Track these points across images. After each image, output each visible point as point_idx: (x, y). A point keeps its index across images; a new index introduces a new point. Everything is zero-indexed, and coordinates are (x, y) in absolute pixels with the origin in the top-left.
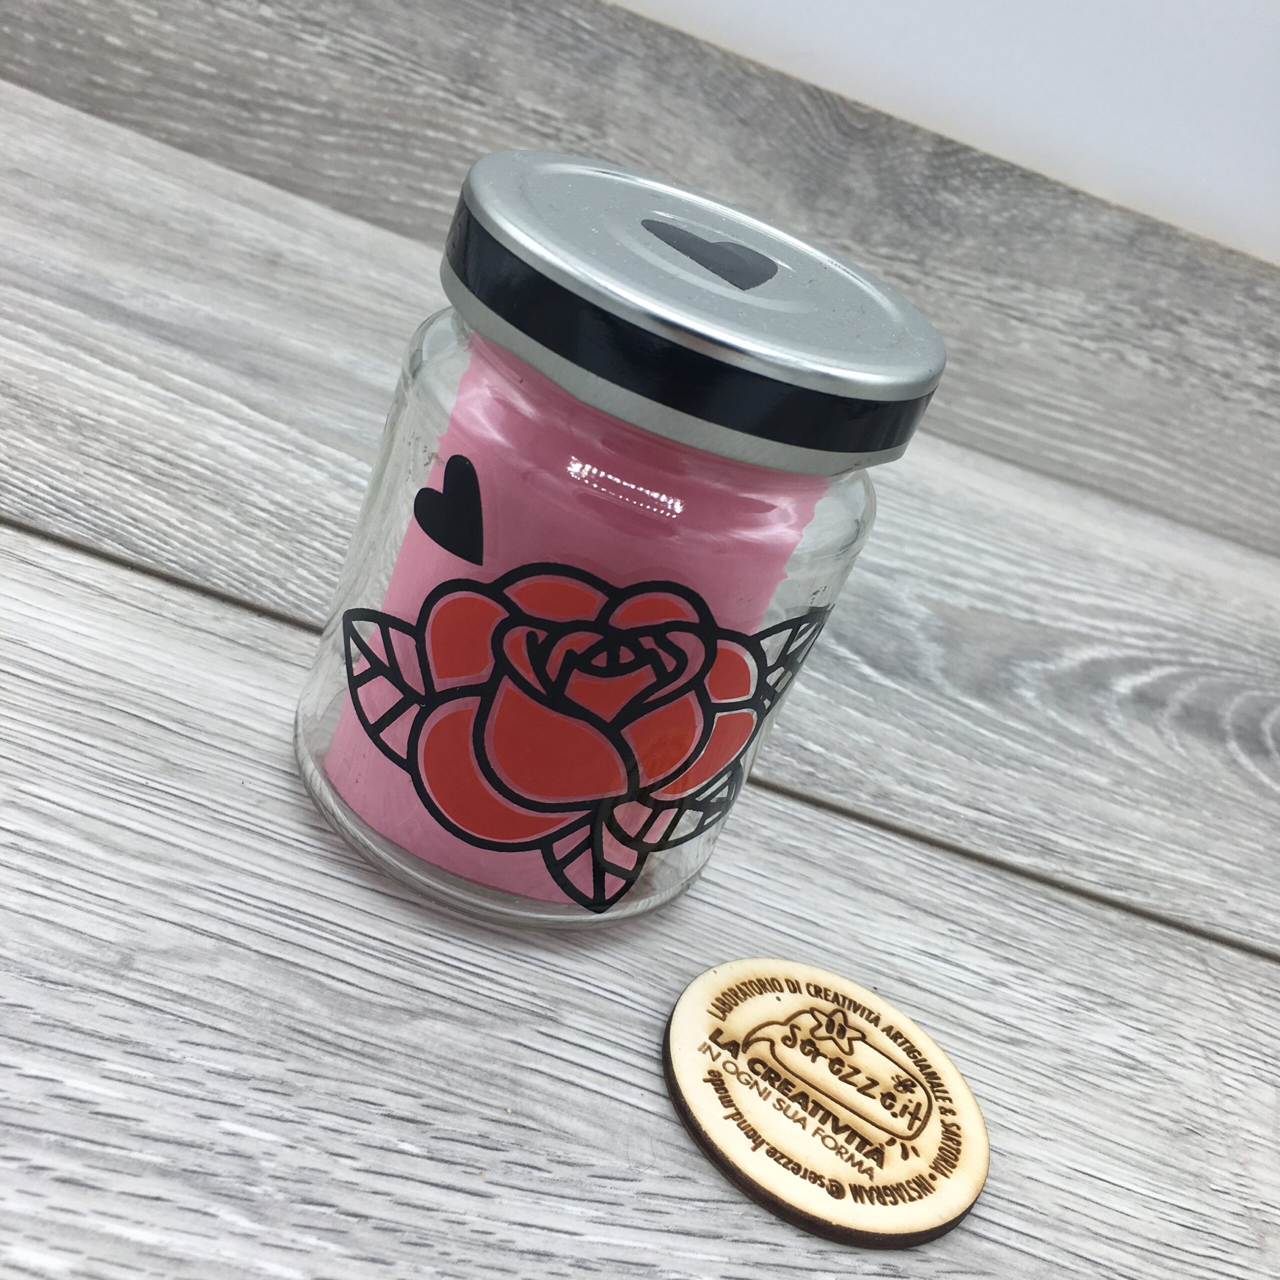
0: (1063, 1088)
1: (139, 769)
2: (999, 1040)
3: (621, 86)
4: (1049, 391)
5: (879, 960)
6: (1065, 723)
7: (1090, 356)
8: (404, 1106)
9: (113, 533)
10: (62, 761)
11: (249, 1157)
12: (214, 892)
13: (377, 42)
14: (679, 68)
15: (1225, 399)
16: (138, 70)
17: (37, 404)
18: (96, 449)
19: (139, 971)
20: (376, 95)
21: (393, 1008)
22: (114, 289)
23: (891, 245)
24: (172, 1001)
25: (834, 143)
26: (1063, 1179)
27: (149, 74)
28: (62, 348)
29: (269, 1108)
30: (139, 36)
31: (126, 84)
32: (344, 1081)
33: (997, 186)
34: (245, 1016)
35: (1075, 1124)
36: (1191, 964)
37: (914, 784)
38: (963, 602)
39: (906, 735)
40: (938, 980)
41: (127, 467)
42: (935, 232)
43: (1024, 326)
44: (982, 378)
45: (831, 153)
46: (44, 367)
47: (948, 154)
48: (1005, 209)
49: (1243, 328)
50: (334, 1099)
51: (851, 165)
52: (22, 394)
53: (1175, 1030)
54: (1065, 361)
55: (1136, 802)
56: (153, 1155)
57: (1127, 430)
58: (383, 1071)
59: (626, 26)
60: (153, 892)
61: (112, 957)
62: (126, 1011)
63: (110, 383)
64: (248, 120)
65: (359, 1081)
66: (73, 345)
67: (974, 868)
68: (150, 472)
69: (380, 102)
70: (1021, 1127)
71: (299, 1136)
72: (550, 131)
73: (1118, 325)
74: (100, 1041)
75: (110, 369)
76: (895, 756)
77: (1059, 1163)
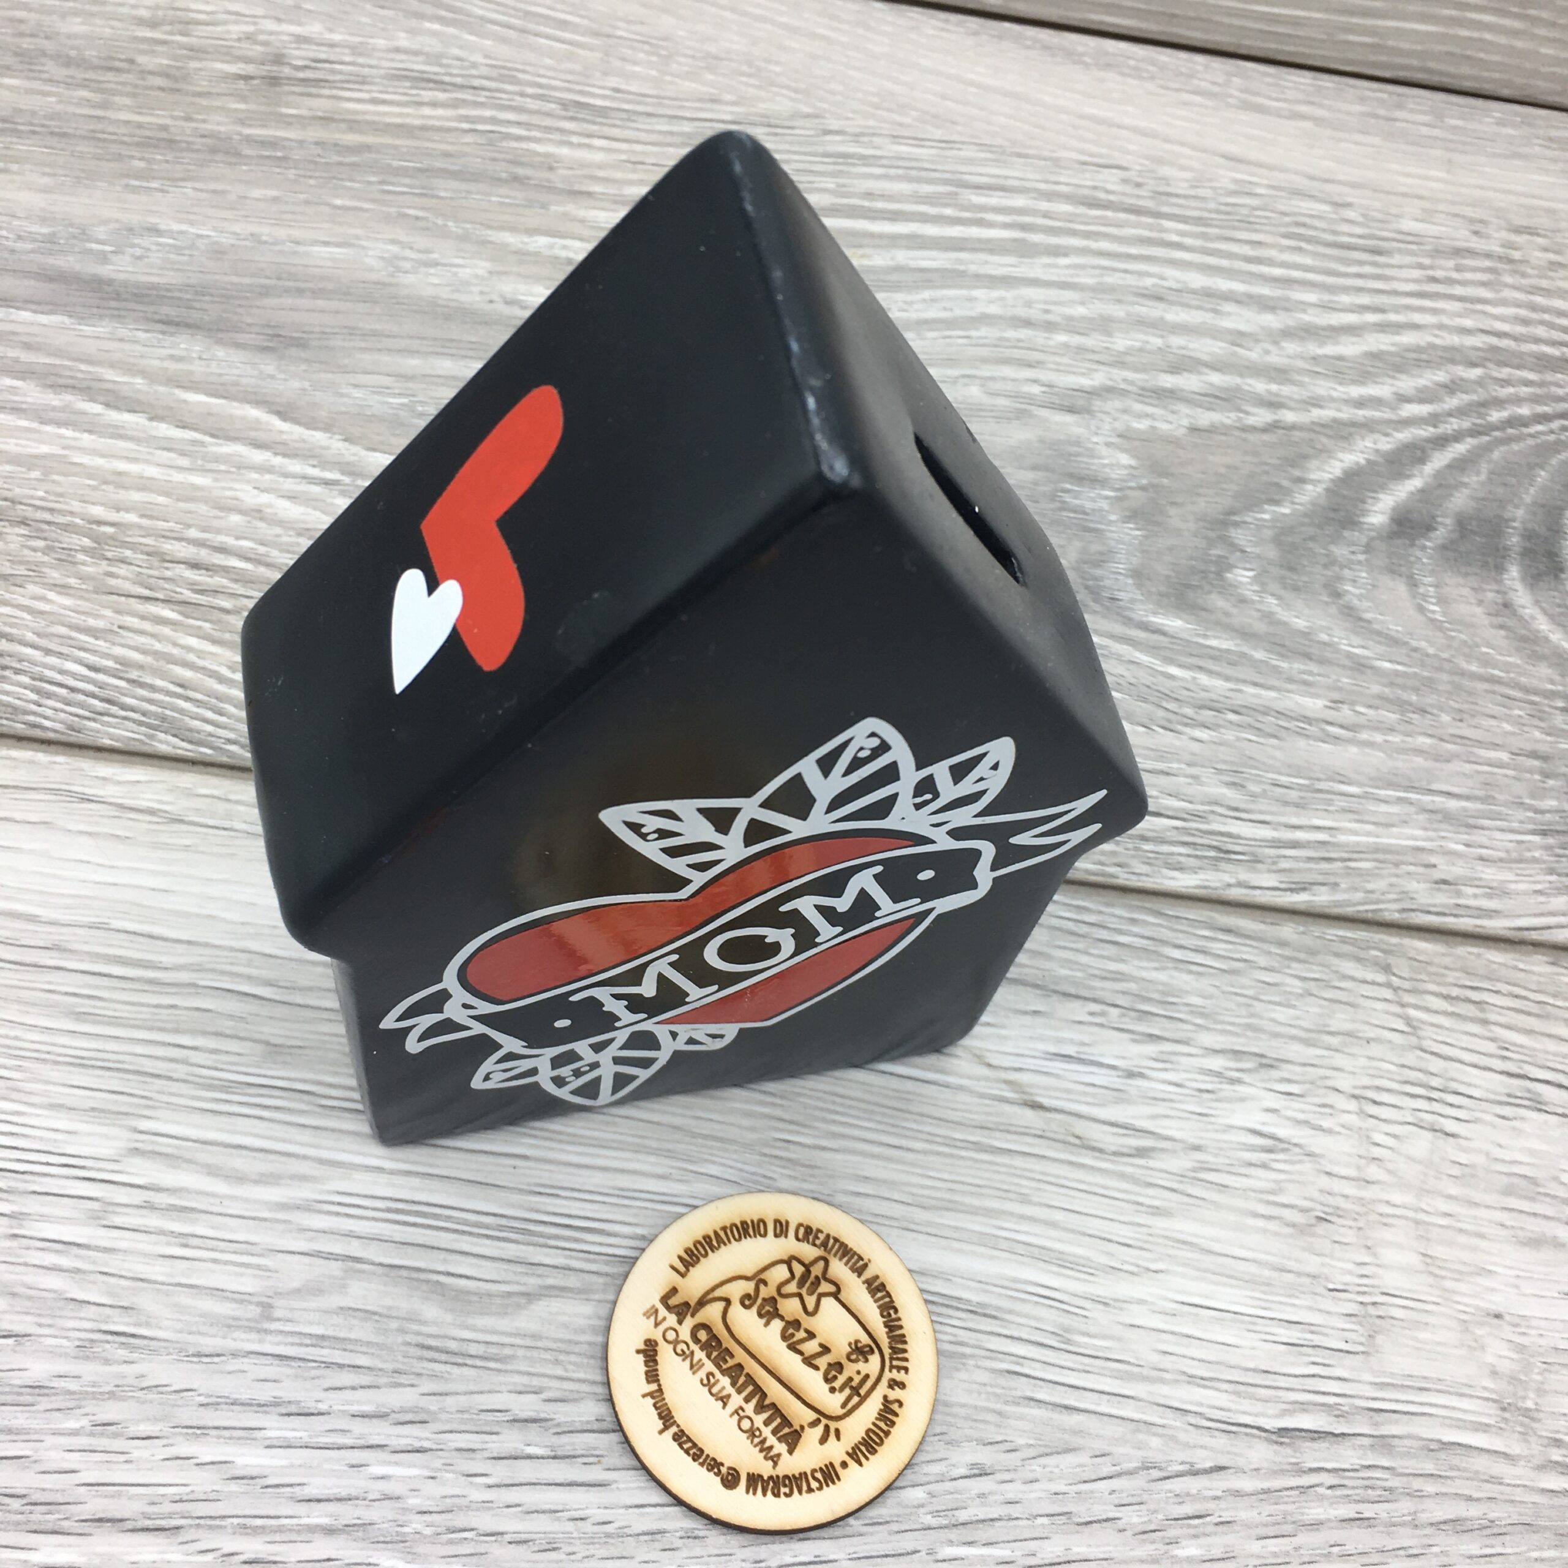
0: (1186, 1199)
1: (242, 1065)
2: (1123, 1155)
5: (1006, 1082)
6: (1285, 615)
8: (526, 1406)
9: (164, 719)
10: (170, 1078)
11: (398, 1498)
12: (333, 1203)
17: (49, 523)
18: (125, 578)
19: (279, 1320)
21: (509, 1294)
22: (94, 246)
24: (313, 1346)
26: (1168, 1318)
28: (54, 400)
29: (409, 1441)
32: (472, 1393)
34: (377, 1344)
35: (1191, 1244)
36: (1370, 976)
38: (1182, 420)
40: (1067, 1091)
41: (160, 596)
46: (44, 449)
50: (466, 1416)
52: (30, 513)
53: (1330, 1083)
55: (1354, 731)
56: (319, 1516)
58: (506, 1371)
60: (278, 1221)
61: (253, 1311)
62: (273, 1370)
63: (121, 444)
65: (486, 1388)
66: (66, 386)
67: (1131, 908)
68: (188, 595)
70: (1132, 1264)
71: (438, 1464)
74: (255, 1408)
75: (114, 416)
77: (1166, 1299)
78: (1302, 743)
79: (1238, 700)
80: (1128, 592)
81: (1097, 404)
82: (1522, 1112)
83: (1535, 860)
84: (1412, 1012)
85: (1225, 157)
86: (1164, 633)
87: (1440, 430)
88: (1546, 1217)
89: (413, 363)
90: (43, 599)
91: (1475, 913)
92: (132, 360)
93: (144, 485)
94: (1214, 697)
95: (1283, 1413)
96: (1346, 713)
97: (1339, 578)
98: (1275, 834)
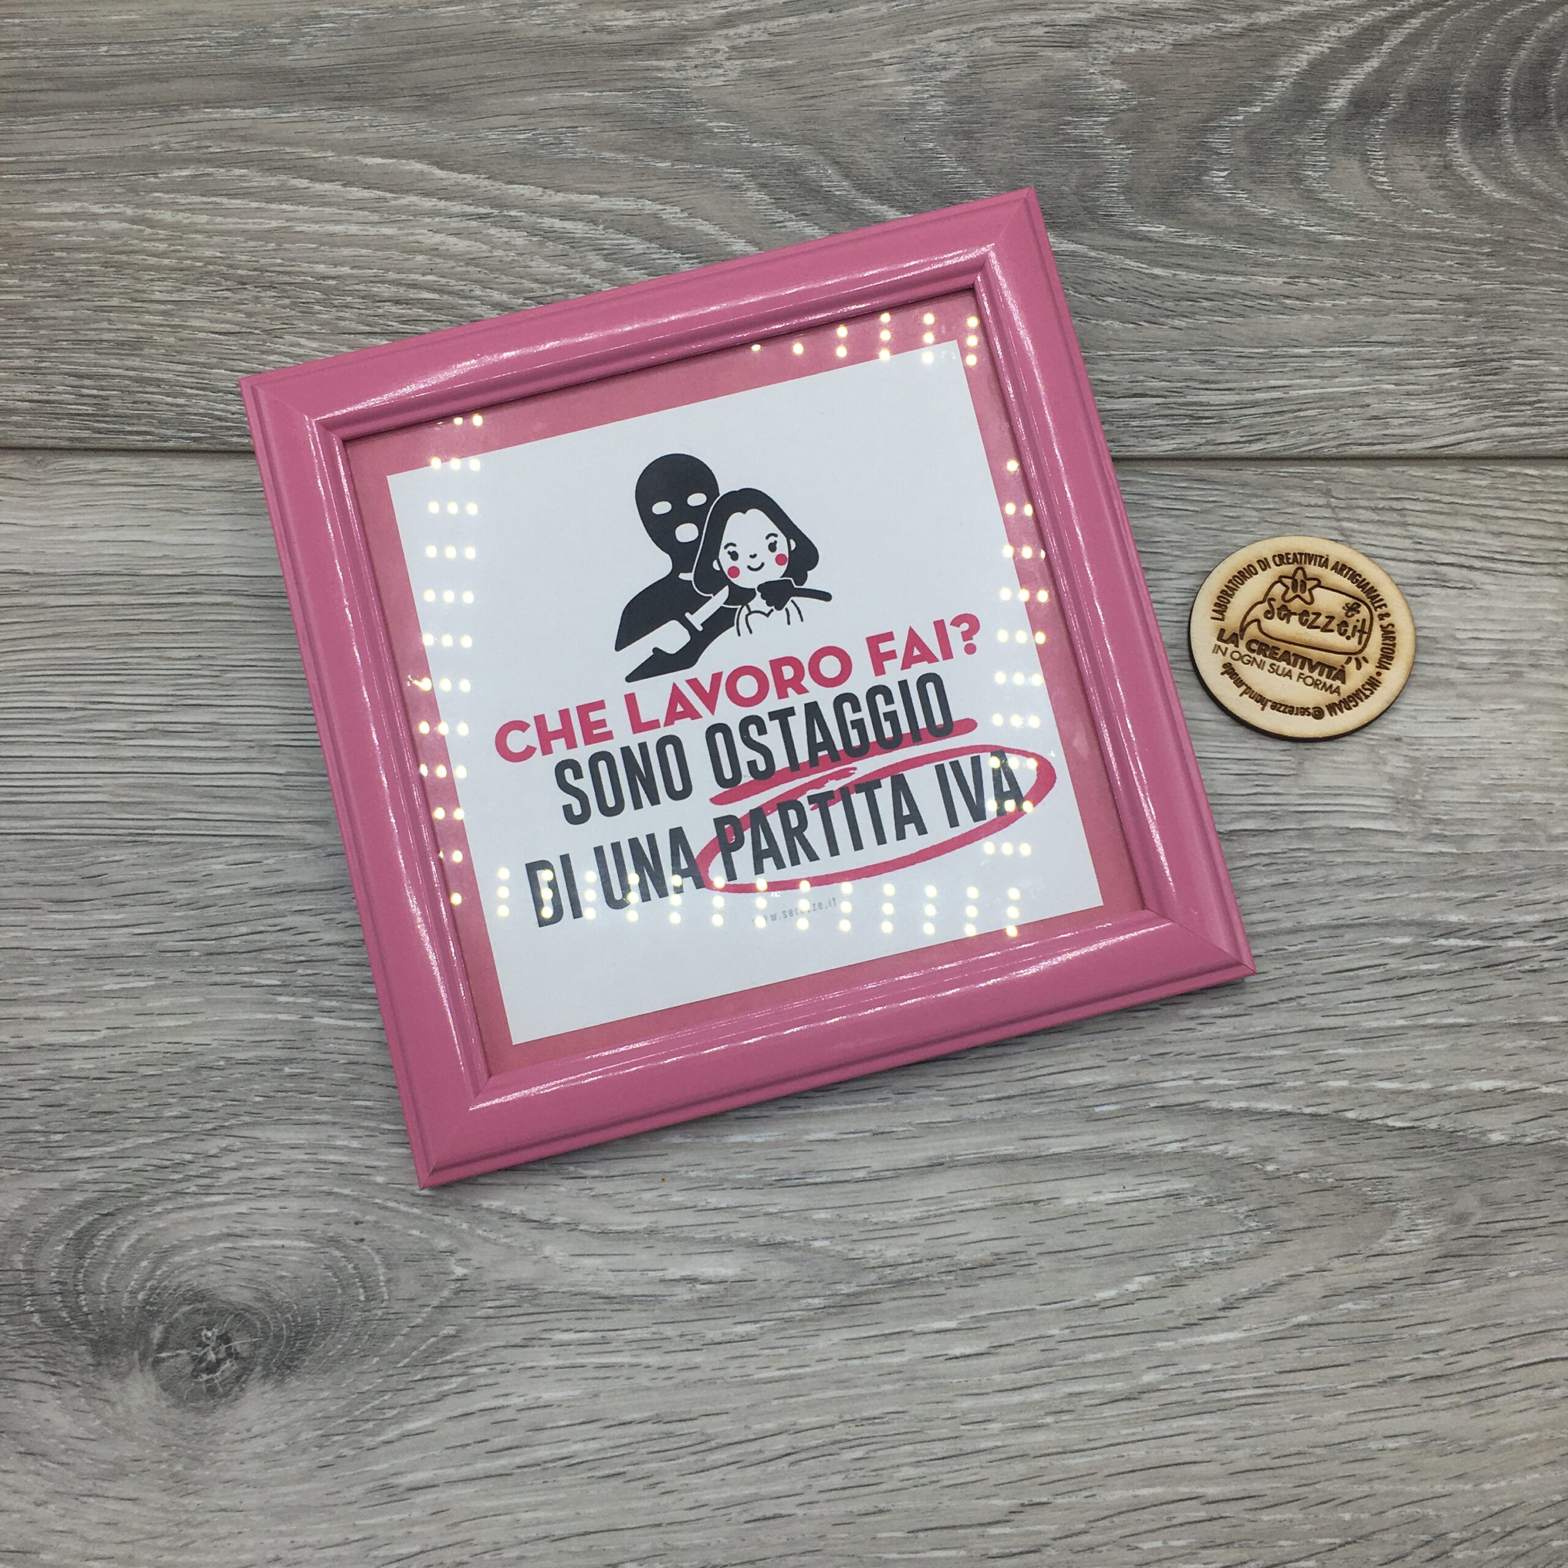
6: (1253, 206)
18: (349, 319)
22: (275, 41)
36: (1313, 502)
41: (376, 329)
46: (274, 224)
52: (274, 278)
55: (1308, 301)
63: (327, 210)
66: (280, 168)
68: (394, 326)
75: (319, 187)
79: (1211, 288)
81: (1093, 35)
82: (1429, 589)
83: (1453, 389)
84: (1345, 524)
86: (1150, 240)
87: (1398, 8)
88: (1442, 665)
89: (531, 100)
90: (300, 345)
91: (1400, 439)
92: (322, 137)
93: (350, 241)
94: (1190, 288)
95: (1235, 821)
97: (1300, 165)
98: (1238, 398)
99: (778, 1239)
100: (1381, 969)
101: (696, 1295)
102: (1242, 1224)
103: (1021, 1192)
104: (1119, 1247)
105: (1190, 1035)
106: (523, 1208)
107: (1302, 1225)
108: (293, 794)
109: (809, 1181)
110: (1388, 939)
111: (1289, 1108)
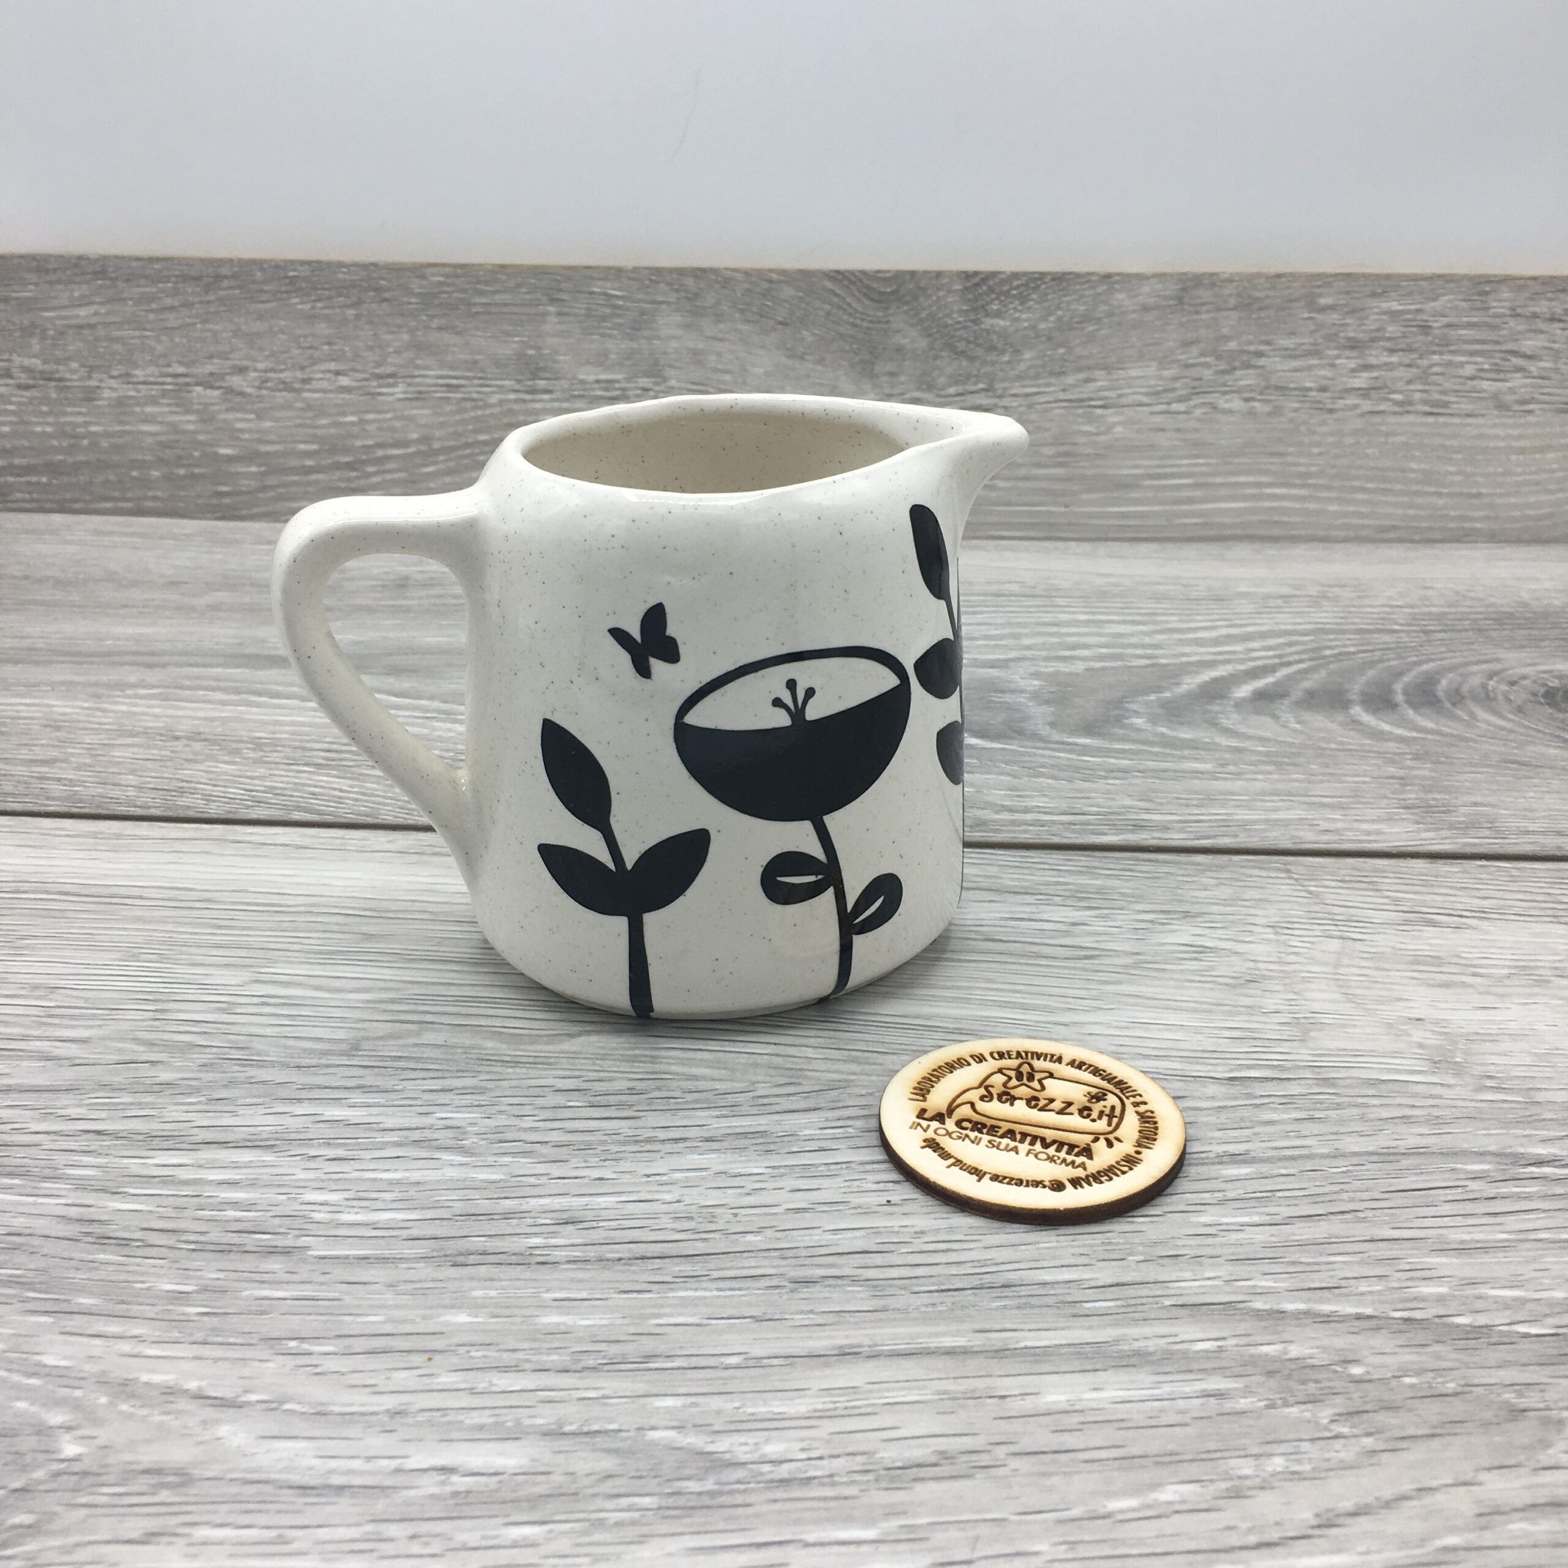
0: (1132, 977)
1: (344, 943)
2: (1073, 959)
3: (665, 332)
4: (1157, 462)
6: (1174, 734)
7: (1184, 416)
8: (568, 1084)
9: (298, 807)
10: (287, 950)
11: (458, 1127)
12: (412, 999)
13: (444, 373)
14: (710, 299)
15: (1331, 411)
16: (253, 469)
17: (223, 740)
18: (276, 757)
19: (363, 1050)
20: (458, 417)
21: (555, 1035)
23: (957, 383)
24: (391, 1061)
25: (871, 313)
27: (263, 469)
28: (234, 698)
29: (469, 1102)
30: (248, 440)
31: (246, 484)
32: (523, 1079)
33: (1034, 296)
34: (445, 1059)
35: (1139, 996)
36: (1274, 875)
37: (1011, 810)
38: (1080, 667)
39: (1009, 778)
40: (1021, 933)
41: (300, 762)
42: (992, 357)
43: (1110, 411)
44: (1089, 472)
45: (871, 322)
46: (223, 715)
47: (977, 285)
48: (1050, 315)
49: (1320, 341)
50: (516, 1089)
51: (894, 326)
52: (210, 737)
53: (1246, 921)
54: (1163, 430)
55: (1238, 775)
56: (391, 1138)
57: (1249, 472)
58: (551, 1069)
59: (651, 280)
60: (367, 1008)
61: (343, 1047)
63: (281, 710)
64: (358, 478)
65: (534, 1077)
66: (243, 693)
67: (1066, 855)
68: (320, 761)
69: (464, 422)
70: (1086, 1007)
71: (493, 1111)
72: (618, 393)
73: (1200, 379)
76: (997, 796)
77: (1121, 1021)
78: (1196, 782)
79: (1141, 767)
80: (1045, 731)
81: (1011, 664)
82: (1420, 928)
83: (1404, 819)
84: (1314, 889)
85: (1099, 575)
86: (1076, 745)
87: (1285, 660)
88: (1452, 973)
90: (215, 767)
91: (1355, 842)
94: (1121, 767)
95: (1231, 1071)
96: (1231, 768)
97: (1216, 718)
98: (1181, 818)
99: (595, 1427)
100: (1460, 1190)
101: (448, 1489)
102: (1326, 1428)
103: (980, 1384)
104: (1136, 1451)
105: (1210, 1240)
106: (204, 1384)
107: (1420, 1432)
108: (56, 1021)
109: (651, 1365)
110: (1459, 1166)
111: (1368, 1311)
